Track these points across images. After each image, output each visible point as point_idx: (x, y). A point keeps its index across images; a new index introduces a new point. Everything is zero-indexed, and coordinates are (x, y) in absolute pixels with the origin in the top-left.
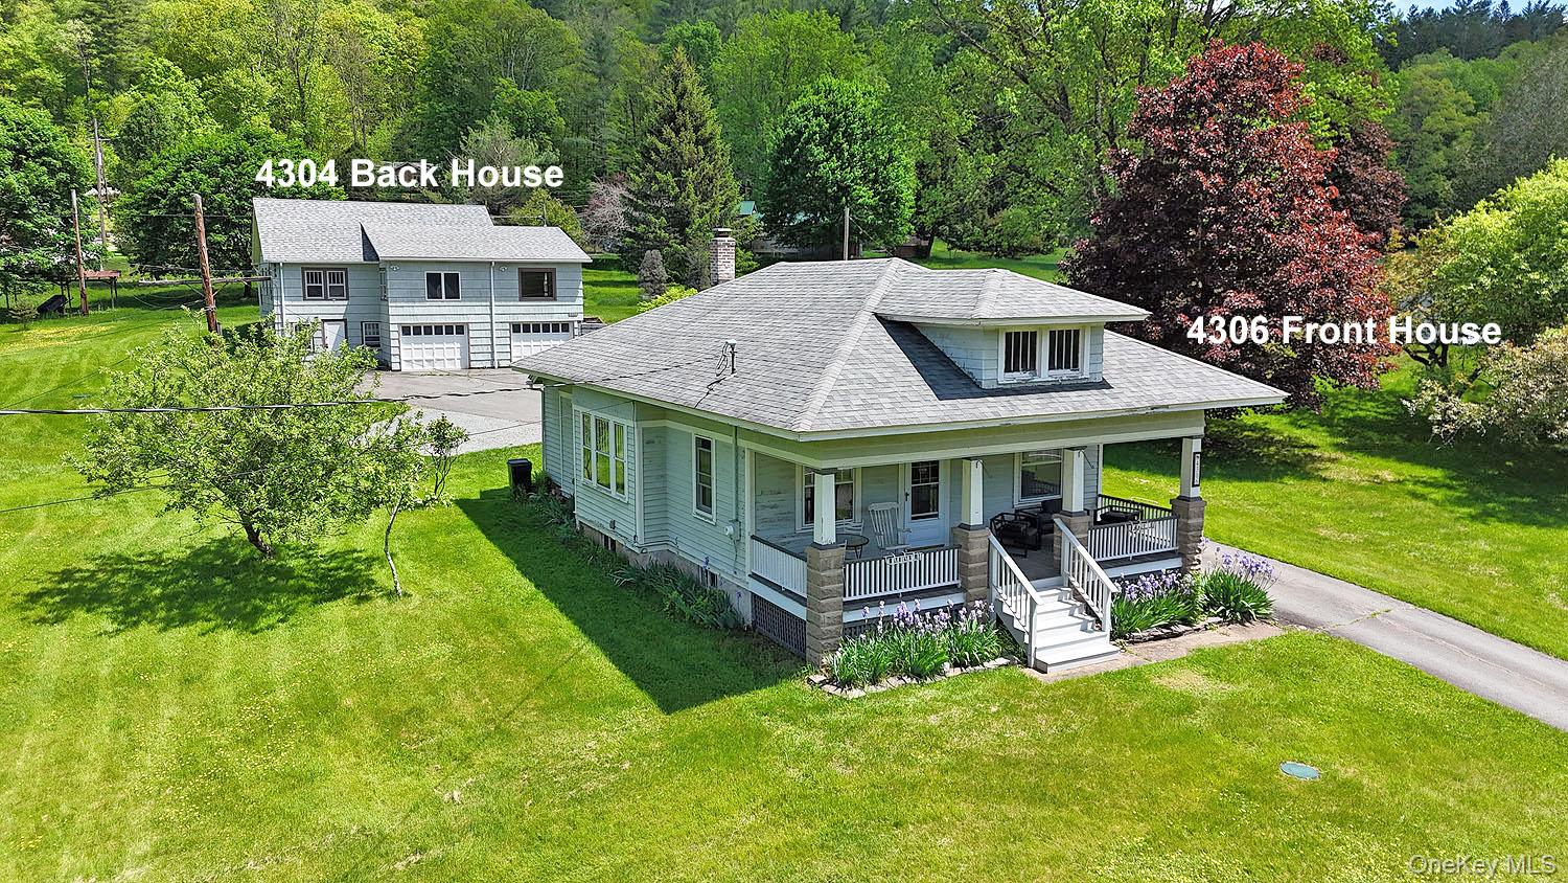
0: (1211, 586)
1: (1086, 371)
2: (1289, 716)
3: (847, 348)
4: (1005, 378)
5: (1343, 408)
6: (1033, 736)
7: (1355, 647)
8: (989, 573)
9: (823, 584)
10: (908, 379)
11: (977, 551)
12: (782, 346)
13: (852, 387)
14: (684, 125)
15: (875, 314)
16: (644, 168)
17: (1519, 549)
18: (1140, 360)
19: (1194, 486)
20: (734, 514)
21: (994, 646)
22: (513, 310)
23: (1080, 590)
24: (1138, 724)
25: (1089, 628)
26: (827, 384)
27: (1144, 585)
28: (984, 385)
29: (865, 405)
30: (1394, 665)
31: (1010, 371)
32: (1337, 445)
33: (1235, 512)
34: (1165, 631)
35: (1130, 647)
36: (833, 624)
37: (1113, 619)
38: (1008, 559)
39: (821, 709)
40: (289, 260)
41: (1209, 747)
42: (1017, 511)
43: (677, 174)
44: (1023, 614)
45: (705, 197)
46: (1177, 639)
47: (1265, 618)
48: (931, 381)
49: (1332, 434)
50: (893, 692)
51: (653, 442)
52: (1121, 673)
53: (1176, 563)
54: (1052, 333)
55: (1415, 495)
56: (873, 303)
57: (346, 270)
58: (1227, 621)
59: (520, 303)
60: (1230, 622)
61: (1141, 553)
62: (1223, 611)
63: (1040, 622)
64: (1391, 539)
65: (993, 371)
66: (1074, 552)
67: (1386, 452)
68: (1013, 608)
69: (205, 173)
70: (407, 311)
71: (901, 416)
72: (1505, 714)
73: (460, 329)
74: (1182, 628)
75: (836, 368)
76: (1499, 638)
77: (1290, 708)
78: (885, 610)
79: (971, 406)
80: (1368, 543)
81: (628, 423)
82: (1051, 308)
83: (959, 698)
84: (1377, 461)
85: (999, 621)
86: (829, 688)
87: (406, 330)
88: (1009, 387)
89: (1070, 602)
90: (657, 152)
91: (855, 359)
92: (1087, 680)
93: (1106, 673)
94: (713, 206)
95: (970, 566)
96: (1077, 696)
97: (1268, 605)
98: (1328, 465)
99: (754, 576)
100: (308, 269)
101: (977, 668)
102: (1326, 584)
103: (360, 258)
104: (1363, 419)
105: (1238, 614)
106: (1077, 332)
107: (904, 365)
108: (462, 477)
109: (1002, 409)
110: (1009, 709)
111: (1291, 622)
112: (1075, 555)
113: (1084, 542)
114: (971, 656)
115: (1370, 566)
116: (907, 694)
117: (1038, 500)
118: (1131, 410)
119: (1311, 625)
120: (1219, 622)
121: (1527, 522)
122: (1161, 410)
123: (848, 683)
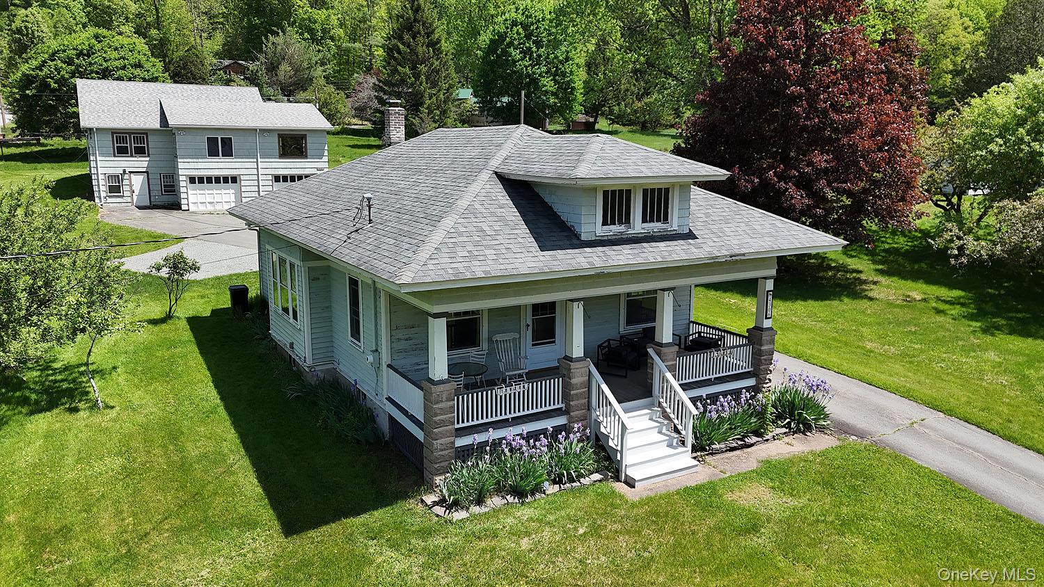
0: (780, 401)
1: (674, 224)
2: (843, 534)
3: (463, 203)
4: (601, 231)
5: (883, 242)
6: (613, 562)
7: (899, 458)
8: (589, 398)
9: (436, 415)
10: (516, 232)
11: (578, 379)
12: (415, 200)
13: (461, 239)
14: (419, 32)
15: (496, 173)
16: (389, 63)
17: (1021, 359)
18: (724, 214)
19: (766, 318)
20: (374, 344)
21: (591, 464)
22: (275, 165)
23: (668, 410)
24: (709, 545)
25: (674, 444)
26: (438, 237)
27: (722, 406)
28: (583, 238)
29: (471, 256)
30: (931, 475)
31: (607, 225)
32: (876, 270)
33: (801, 328)
34: (740, 443)
35: (708, 459)
36: (445, 449)
37: (695, 433)
38: (605, 387)
39: (426, 533)
40: (100, 126)
41: (772, 572)
42: (621, 337)
43: (414, 68)
44: (616, 434)
45: (434, 84)
46: (749, 450)
47: (822, 429)
48: (536, 233)
49: (874, 262)
50: (496, 511)
51: (319, 279)
52: (699, 488)
53: (751, 382)
54: (645, 191)
55: (939, 312)
56: (495, 163)
57: (147, 134)
58: (792, 431)
59: (280, 160)
60: (795, 433)
61: (721, 375)
62: (789, 423)
63: (630, 441)
64: (922, 351)
65: (592, 224)
66: (663, 377)
67: (915, 276)
68: (608, 429)
69: (65, 62)
70: (192, 165)
71: (502, 267)
72: (1029, 527)
73: (234, 179)
74: (754, 439)
75: (448, 222)
76: (1015, 446)
77: (845, 526)
78: (493, 435)
79: (570, 256)
80: (904, 355)
81: (297, 262)
82: (643, 169)
83: (552, 518)
84: (909, 284)
85: (597, 439)
86: (439, 510)
87: (192, 180)
88: (606, 238)
89: (659, 420)
90: (399, 52)
91: (470, 212)
92: (669, 496)
93: (686, 489)
94: (439, 90)
95: (572, 392)
96: (657, 515)
97: (826, 416)
98: (872, 287)
99: (389, 399)
100: (116, 133)
101: (574, 484)
102: (873, 393)
103: (157, 125)
104: (896, 250)
105: (801, 426)
106: (667, 190)
107: (514, 218)
108: (203, 297)
109: (597, 259)
110: (595, 531)
111: (845, 432)
112: (664, 379)
113: (672, 369)
114: (569, 474)
115: (907, 377)
116: (508, 514)
117: (640, 327)
118: (713, 258)
119: (861, 435)
120: (785, 433)
121: (1026, 334)
122: (737, 258)
123: (456, 505)
